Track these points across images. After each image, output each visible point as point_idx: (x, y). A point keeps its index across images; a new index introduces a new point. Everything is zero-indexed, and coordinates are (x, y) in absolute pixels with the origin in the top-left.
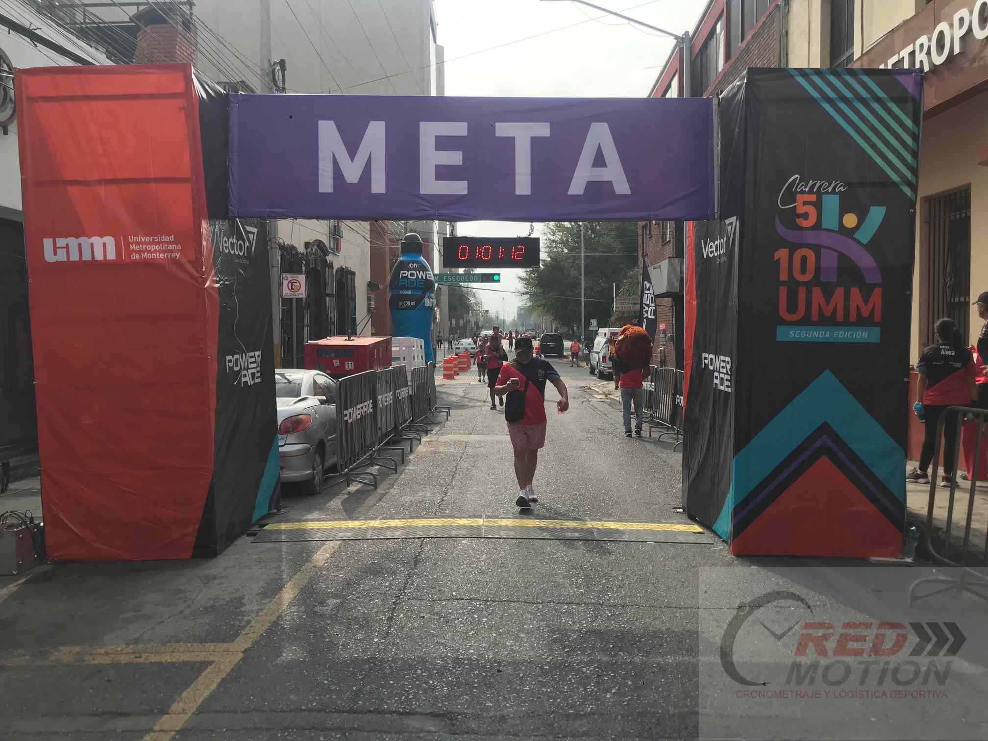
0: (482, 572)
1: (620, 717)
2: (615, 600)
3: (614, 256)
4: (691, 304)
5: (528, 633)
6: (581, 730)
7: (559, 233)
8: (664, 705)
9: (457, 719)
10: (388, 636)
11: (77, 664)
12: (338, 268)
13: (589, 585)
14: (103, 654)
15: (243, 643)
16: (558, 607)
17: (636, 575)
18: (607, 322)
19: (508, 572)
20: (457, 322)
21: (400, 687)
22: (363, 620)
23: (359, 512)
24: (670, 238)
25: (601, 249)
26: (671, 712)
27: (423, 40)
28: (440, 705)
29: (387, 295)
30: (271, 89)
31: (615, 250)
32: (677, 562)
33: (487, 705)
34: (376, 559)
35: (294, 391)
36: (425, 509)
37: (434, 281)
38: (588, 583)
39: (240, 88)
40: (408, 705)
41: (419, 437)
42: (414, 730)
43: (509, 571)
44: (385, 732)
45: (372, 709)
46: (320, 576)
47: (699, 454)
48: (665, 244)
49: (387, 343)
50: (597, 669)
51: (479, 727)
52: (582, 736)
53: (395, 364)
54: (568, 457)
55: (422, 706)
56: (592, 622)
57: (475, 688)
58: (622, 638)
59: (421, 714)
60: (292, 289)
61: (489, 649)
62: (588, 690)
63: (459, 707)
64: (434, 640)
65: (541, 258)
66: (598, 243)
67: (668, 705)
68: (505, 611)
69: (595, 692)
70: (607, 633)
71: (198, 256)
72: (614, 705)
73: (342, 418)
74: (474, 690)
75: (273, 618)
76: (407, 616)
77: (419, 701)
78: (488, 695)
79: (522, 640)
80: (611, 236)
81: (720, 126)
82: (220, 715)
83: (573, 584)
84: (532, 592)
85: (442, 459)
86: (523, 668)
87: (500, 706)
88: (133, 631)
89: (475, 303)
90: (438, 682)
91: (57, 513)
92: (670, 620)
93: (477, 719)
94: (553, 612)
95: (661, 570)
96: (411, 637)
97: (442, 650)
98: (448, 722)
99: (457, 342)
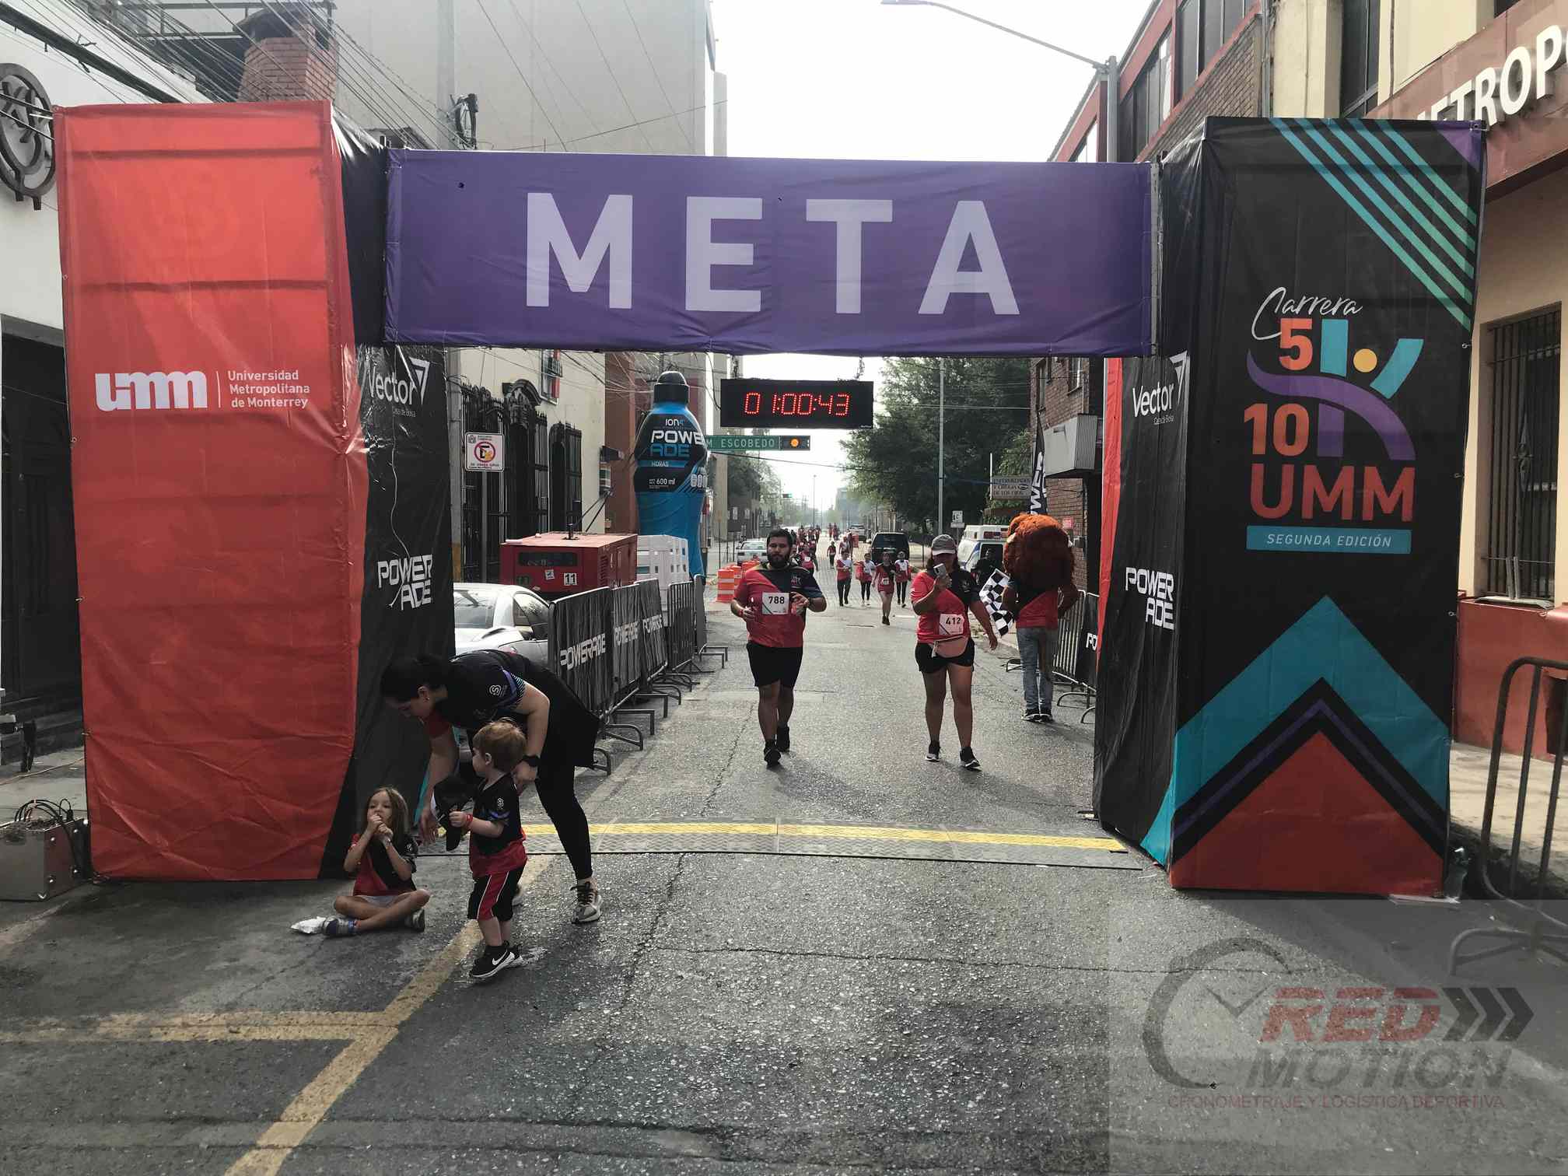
0: (773, 907)
1: (988, 1138)
2: (983, 955)
3: (991, 410)
4: (1112, 491)
6: (927, 1158)
7: (905, 373)
8: (1059, 1121)
9: (731, 1136)
11: (139, 1040)
12: (554, 425)
14: (179, 1027)
15: (398, 1011)
16: (893, 964)
17: (1017, 917)
18: (981, 514)
19: (817, 909)
20: (741, 513)
21: (642, 1086)
22: (586, 981)
24: (1080, 384)
25: (971, 400)
27: (694, 63)
28: (706, 1115)
29: (632, 468)
31: (993, 401)
32: (1082, 897)
33: (780, 1116)
35: (484, 620)
36: (686, 807)
37: (706, 447)
38: (942, 928)
39: (404, 139)
40: (655, 1113)
41: (678, 695)
42: (664, 1154)
43: (818, 906)
44: (618, 1155)
45: (598, 1119)
47: (1120, 730)
48: (1073, 392)
49: (629, 544)
50: (953, 1064)
51: (767, 1151)
52: (928, 1167)
53: (642, 578)
55: (677, 1116)
56: (947, 989)
57: (761, 1089)
58: (993, 1016)
59: (676, 1128)
60: (482, 457)
61: (783, 1029)
62: (939, 1096)
63: (736, 1118)
64: (698, 1013)
65: (875, 411)
66: (967, 390)
67: (1064, 1121)
68: (810, 969)
69: (949, 1098)
70: (970, 1007)
71: (336, 403)
72: (978, 1120)
73: (557, 662)
74: (760, 1093)
75: (446, 974)
76: (656, 976)
77: (673, 1109)
78: (782, 1101)
79: (836, 1016)
80: (988, 379)
81: (1162, 208)
82: (363, 1124)
83: (917, 929)
84: (852, 940)
85: (713, 729)
86: (837, 1059)
87: (800, 1119)
88: (226, 992)
89: (769, 482)
90: (704, 1080)
91: (110, 804)
92: (1070, 988)
93: (764, 1138)
94: (887, 973)
95: (1057, 909)
96: (661, 1008)
97: (709, 1029)
98: (718, 1141)
99: (741, 545)
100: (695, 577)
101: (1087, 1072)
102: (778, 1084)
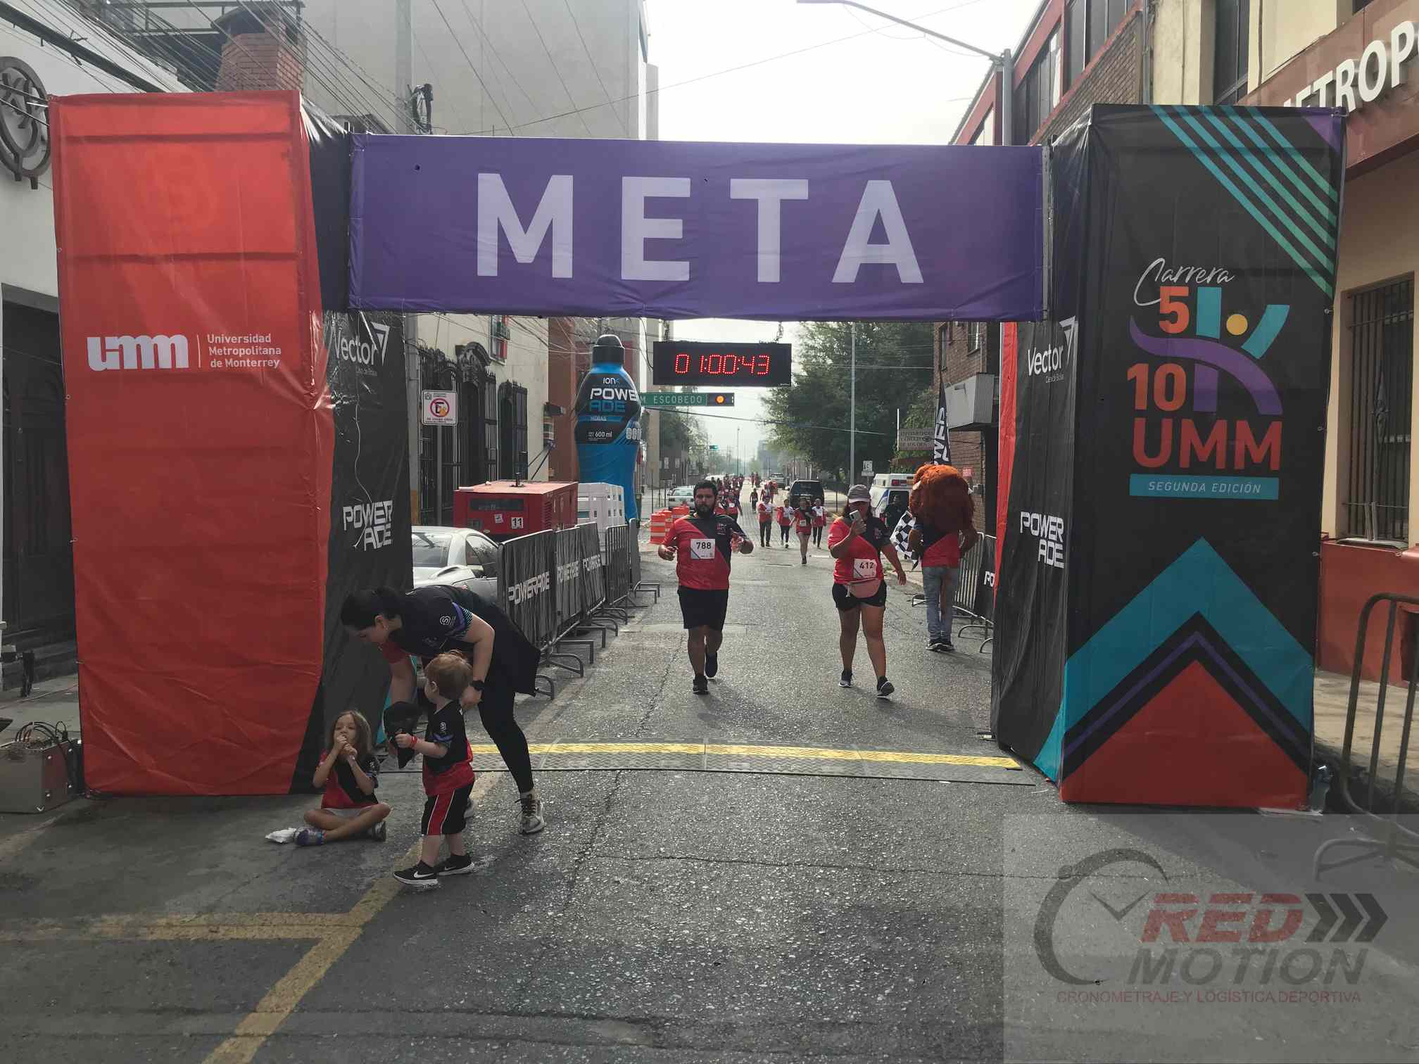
0: (701, 819)
1: (896, 1028)
2: (891, 863)
3: (898, 370)
4: (1008, 442)
6: (840, 1046)
7: (820, 336)
8: (960, 1013)
10: (568, 907)
11: (127, 939)
12: (503, 383)
13: (856, 841)
14: (164, 927)
15: (362, 913)
16: (809, 870)
18: (889, 464)
19: (740, 821)
20: (672, 462)
22: (532, 885)
24: (979, 346)
25: (880, 360)
27: (628, 59)
29: (573, 422)
30: (410, 127)
31: (900, 361)
32: (981, 810)
34: (553, 799)
35: (439, 560)
36: (622, 729)
37: (640, 403)
38: (854, 838)
39: (366, 125)
41: (615, 626)
42: (603, 1041)
43: (742, 818)
44: (561, 1043)
45: (543, 1011)
47: (1016, 658)
48: (972, 353)
49: (571, 491)
50: (864, 961)
51: (695, 1039)
52: (841, 1054)
53: (582, 522)
55: (615, 1008)
56: (859, 893)
58: (900, 917)
59: (613, 1019)
60: (437, 412)
61: (710, 929)
62: (852, 990)
63: (668, 1010)
64: (633, 915)
65: (792, 371)
66: (876, 352)
67: (965, 1012)
68: (734, 875)
69: (861, 992)
70: (879, 910)
71: (305, 364)
72: (888, 1011)
73: (506, 597)
74: (690, 987)
76: (595, 881)
77: (610, 1001)
78: (709, 994)
79: (758, 917)
80: (896, 341)
81: (1052, 187)
82: (330, 1014)
83: (832, 839)
84: (773, 849)
85: (647, 658)
86: (759, 957)
87: (725, 1010)
88: (206, 895)
89: (697, 435)
90: (638, 975)
91: (100, 726)
92: (970, 892)
93: (693, 1028)
94: (804, 878)
95: (958, 821)
96: (600, 910)
97: (643, 929)
98: (651, 1031)
99: (671, 492)
100: (630, 521)
101: (985, 968)
102: (705, 979)
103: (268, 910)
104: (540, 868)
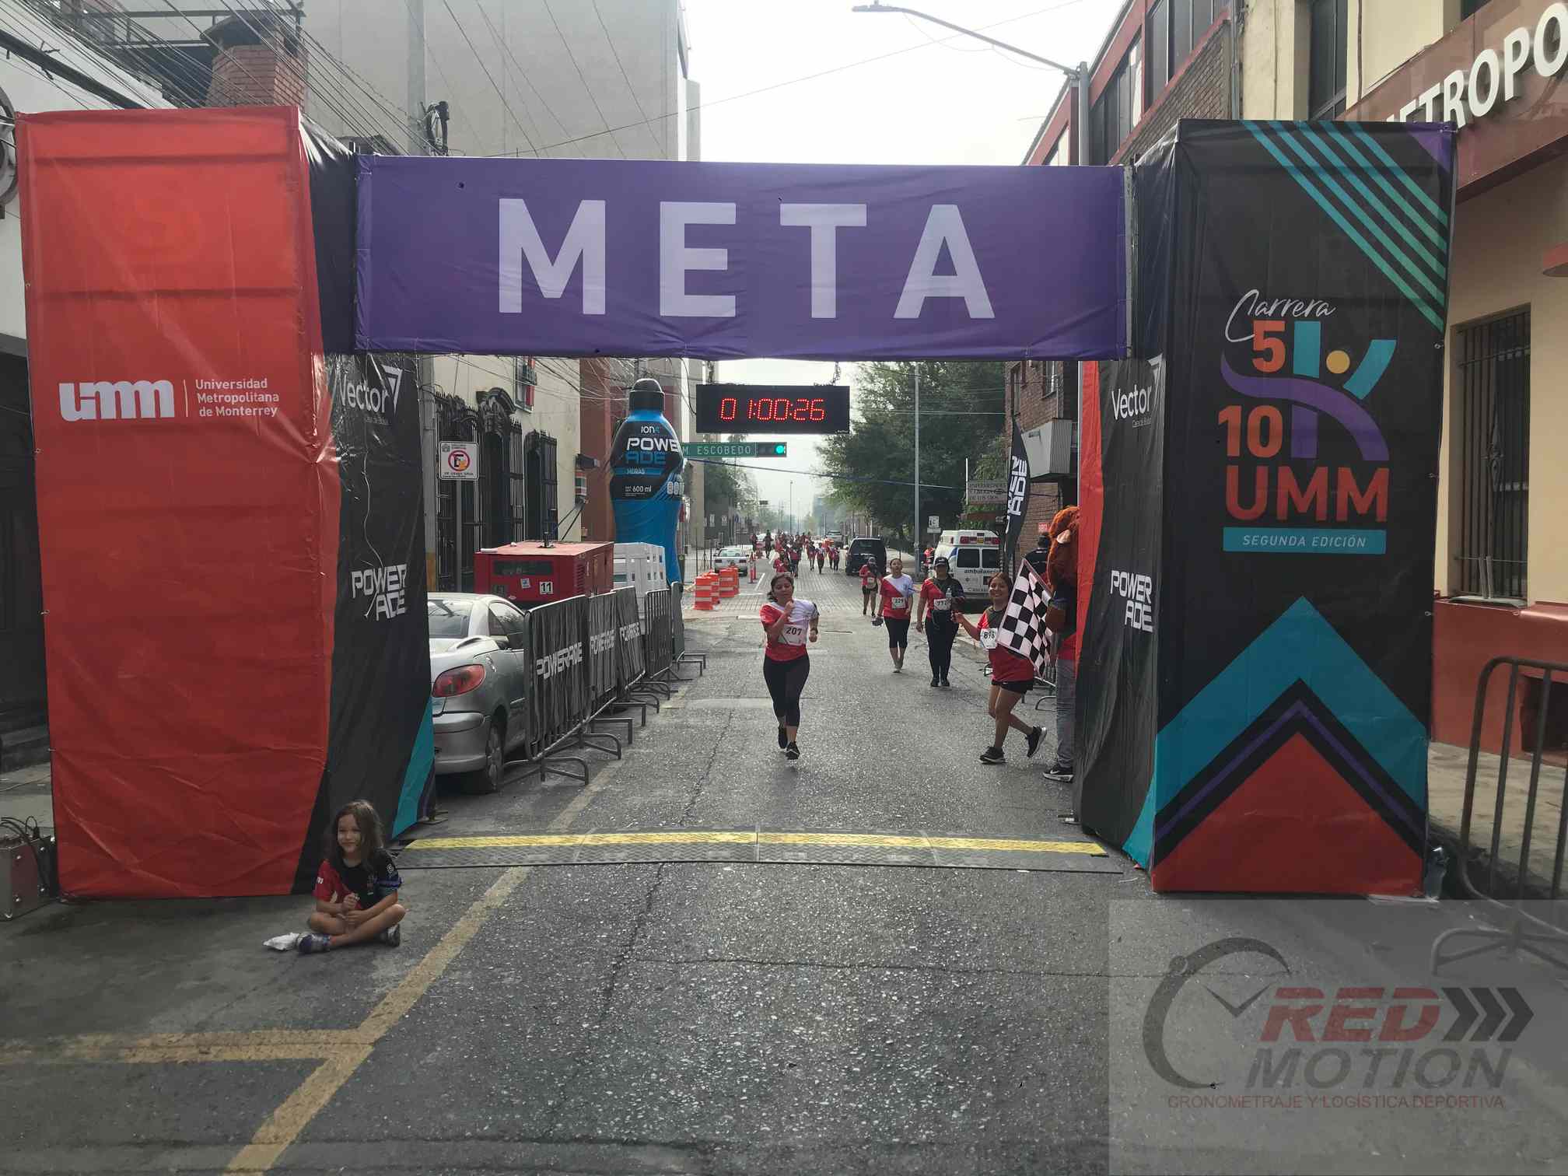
0: (755, 918)
1: (973, 1148)
2: (966, 962)
3: (966, 416)
5: (828, 1015)
6: (911, 1170)
7: (880, 379)
8: (1044, 1130)
9: (713, 1151)
10: (605, 1019)
11: (107, 1062)
12: (529, 433)
13: (925, 939)
14: (148, 1048)
15: (372, 1030)
16: (875, 973)
17: (999, 923)
18: (957, 520)
19: (797, 918)
20: (718, 520)
21: (622, 1100)
22: (565, 994)
23: (561, 822)
24: (1055, 388)
25: (945, 405)
26: (1055, 1142)
27: (666, 72)
28: (687, 1129)
29: (607, 476)
30: (424, 150)
31: (968, 407)
32: (1064, 902)
33: (762, 1129)
34: (587, 896)
35: (458, 629)
36: (665, 817)
37: (682, 454)
38: (924, 934)
39: (374, 146)
40: (635, 1129)
41: (656, 703)
42: (645, 1170)
43: (799, 915)
45: (578, 1136)
46: (496, 924)
47: (1101, 733)
48: (1047, 396)
49: (606, 551)
50: (937, 1073)
51: (749, 1165)
53: (618, 586)
54: (891, 734)
55: (658, 1131)
56: (930, 997)
57: (743, 1102)
58: (976, 1024)
59: (657, 1144)
60: (456, 466)
61: (765, 1040)
62: (923, 1106)
63: (718, 1133)
64: (679, 1026)
65: (852, 416)
66: (942, 395)
67: (1049, 1130)
68: (791, 980)
69: (933, 1108)
70: (953, 1015)
71: (306, 412)
72: (964, 1130)
73: (533, 671)
74: (742, 1106)
75: (421, 990)
76: (636, 988)
77: (653, 1124)
78: (764, 1114)
79: (818, 1026)
80: (963, 385)
81: (1136, 211)
82: (334, 1145)
83: (899, 936)
84: (834, 949)
85: (692, 737)
86: (820, 1070)
87: (782, 1132)
88: (196, 1011)
89: (745, 490)
90: (684, 1093)
91: (77, 822)
92: (1053, 994)
93: (746, 1153)
94: (868, 981)
95: (1039, 914)
96: (641, 1021)
97: (689, 1041)
98: (700, 1157)
99: (718, 552)
100: (672, 585)
101: (1071, 1078)
102: (759, 1096)
103: (265, 1027)
104: (574, 974)
